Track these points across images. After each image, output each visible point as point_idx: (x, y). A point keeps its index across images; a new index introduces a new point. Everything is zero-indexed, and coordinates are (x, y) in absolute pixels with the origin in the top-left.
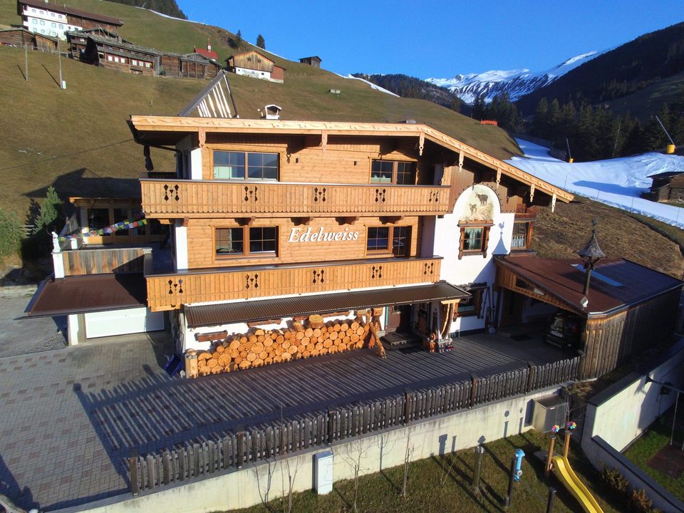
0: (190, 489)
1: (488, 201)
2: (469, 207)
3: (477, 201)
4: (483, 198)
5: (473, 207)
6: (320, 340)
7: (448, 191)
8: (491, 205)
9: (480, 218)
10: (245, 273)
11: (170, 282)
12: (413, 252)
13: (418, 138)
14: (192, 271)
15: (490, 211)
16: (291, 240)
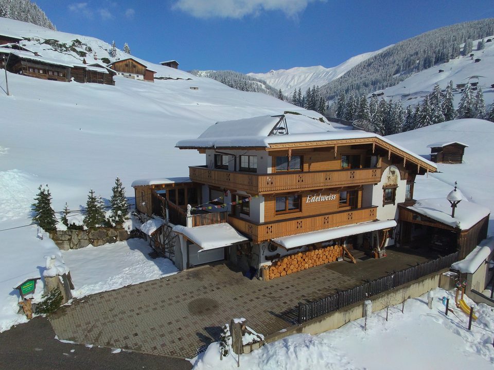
0: (320, 321)
1: (395, 174)
2: (387, 178)
3: (391, 175)
4: (393, 173)
5: (389, 177)
6: (321, 256)
7: (380, 170)
8: (397, 176)
9: (392, 183)
10: (297, 221)
11: (267, 227)
12: (359, 205)
13: (372, 144)
14: (265, 223)
15: (396, 179)
16: (307, 202)
